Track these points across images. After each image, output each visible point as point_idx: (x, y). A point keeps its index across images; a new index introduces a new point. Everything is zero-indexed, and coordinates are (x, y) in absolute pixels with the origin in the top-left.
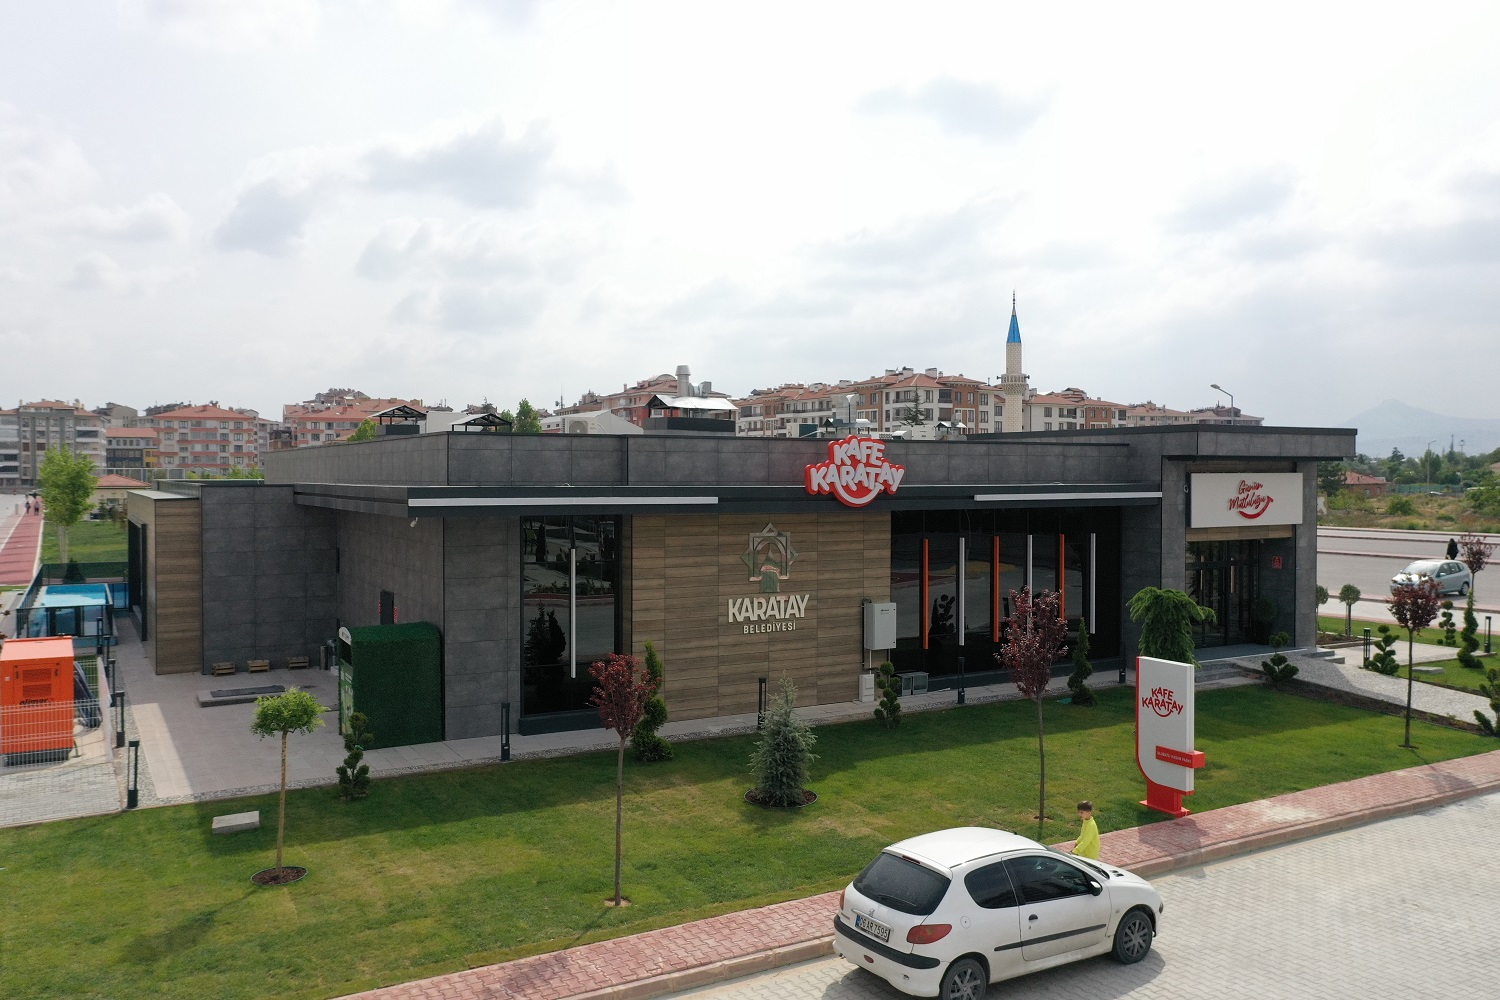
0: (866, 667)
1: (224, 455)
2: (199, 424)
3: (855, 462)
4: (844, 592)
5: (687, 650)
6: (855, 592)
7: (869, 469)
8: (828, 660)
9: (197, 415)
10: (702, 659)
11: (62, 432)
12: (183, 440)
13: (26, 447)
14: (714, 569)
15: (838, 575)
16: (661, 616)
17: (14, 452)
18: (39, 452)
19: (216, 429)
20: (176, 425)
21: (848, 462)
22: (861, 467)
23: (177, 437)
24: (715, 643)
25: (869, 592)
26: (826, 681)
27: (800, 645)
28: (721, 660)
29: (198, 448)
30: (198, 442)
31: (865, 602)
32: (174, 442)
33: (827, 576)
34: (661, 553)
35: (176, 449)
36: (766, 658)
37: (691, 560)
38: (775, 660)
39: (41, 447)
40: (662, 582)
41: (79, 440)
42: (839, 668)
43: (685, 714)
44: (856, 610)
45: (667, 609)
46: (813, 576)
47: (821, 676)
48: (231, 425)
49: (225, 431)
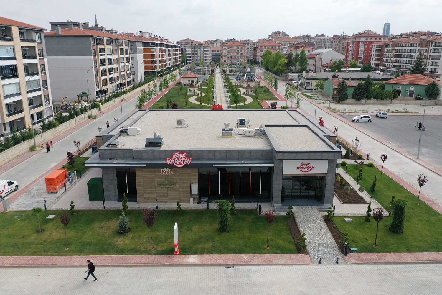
0: (192, 196)
1: (238, 56)
2: (232, 48)
3: (178, 158)
4: (186, 181)
5: (149, 190)
6: (189, 181)
7: (182, 160)
8: (182, 194)
9: (232, 45)
10: (152, 192)
11: (200, 50)
12: (228, 52)
13: (193, 54)
14: (154, 175)
15: (184, 178)
16: (142, 184)
17: (190, 55)
18: (196, 56)
19: (236, 49)
20: (227, 48)
21: (176, 158)
22: (180, 159)
23: (227, 51)
24: (155, 189)
25: (192, 181)
26: (182, 199)
27: (175, 191)
28: (156, 193)
29: (232, 54)
30: (232, 52)
31: (191, 183)
32: (226, 53)
33: (181, 178)
34: (142, 172)
35: (227, 55)
36: (167, 193)
37: (148, 174)
38: (169, 194)
39: (196, 54)
40: (142, 177)
41: (204, 52)
42: (185, 196)
43: (149, 202)
44: (189, 185)
45: (143, 182)
46: (178, 178)
47: (181, 198)
48: (240, 48)
49: (238, 49)
